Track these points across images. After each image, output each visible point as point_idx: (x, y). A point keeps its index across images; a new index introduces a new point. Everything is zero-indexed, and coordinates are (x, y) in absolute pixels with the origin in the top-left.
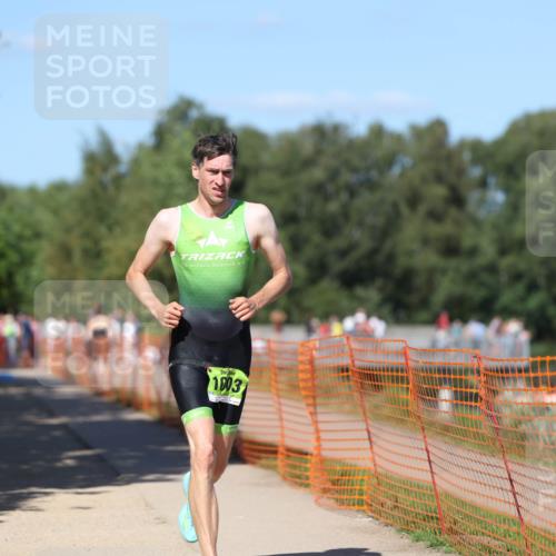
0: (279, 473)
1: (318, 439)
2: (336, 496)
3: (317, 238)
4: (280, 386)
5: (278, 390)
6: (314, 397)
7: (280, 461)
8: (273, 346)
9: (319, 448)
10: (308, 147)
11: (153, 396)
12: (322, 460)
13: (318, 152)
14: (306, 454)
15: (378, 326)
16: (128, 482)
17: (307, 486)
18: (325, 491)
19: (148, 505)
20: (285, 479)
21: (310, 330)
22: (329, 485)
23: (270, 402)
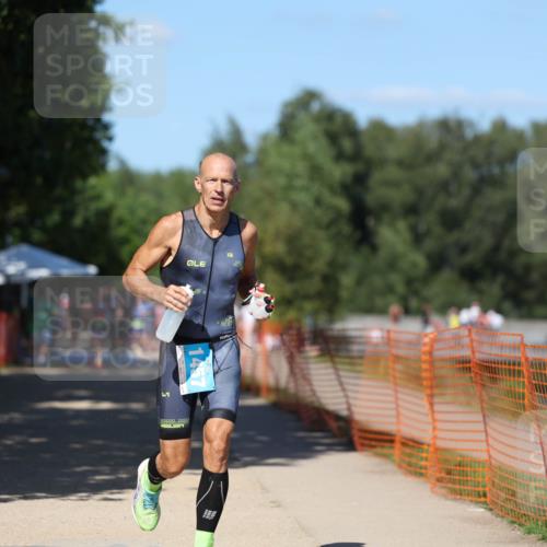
0: (394, 461)
1: (434, 429)
2: (450, 485)
3: (438, 230)
4: (398, 375)
5: (395, 377)
6: (431, 387)
7: (397, 450)
8: (393, 335)
9: (435, 438)
10: (433, 141)
11: (271, 381)
12: (437, 449)
13: (442, 147)
14: (422, 444)
15: (495, 320)
16: (246, 465)
17: (421, 475)
18: (439, 480)
19: (264, 489)
20: (400, 467)
21: (426, 322)
22: (443, 475)
23: (389, 392)
